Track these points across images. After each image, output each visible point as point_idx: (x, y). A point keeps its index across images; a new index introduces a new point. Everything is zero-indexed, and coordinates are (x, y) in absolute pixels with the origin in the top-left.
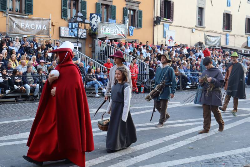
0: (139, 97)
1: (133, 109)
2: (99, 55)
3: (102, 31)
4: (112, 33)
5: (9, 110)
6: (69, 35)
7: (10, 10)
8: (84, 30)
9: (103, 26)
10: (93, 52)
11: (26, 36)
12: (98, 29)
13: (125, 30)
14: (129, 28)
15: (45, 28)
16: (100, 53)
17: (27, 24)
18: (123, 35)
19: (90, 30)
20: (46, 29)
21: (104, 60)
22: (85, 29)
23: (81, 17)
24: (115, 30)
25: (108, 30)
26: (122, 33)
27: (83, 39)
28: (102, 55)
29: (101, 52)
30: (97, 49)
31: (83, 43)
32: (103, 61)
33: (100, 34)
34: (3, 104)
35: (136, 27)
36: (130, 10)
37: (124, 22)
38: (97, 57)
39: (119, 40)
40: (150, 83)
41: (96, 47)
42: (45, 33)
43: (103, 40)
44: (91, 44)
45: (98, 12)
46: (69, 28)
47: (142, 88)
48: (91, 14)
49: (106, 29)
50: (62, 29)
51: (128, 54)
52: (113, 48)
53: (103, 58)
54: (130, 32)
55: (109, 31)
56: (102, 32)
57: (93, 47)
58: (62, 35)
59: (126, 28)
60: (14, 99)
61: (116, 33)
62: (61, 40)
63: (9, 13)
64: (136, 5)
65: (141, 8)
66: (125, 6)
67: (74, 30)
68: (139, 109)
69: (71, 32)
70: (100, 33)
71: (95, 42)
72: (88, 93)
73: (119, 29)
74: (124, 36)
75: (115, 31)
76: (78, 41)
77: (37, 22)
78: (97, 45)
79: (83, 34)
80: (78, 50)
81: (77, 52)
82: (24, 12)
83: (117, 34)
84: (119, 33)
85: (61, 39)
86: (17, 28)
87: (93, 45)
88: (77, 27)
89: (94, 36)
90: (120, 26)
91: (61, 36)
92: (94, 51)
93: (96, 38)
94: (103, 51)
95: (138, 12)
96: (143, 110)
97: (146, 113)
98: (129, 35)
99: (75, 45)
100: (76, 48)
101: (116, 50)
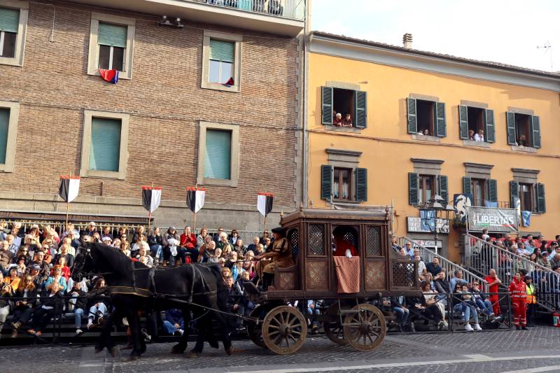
2: (471, 259)
3: (475, 221)
4: (493, 223)
6: (421, 229)
7: (335, 197)
9: (477, 212)
10: (462, 255)
12: (468, 217)
13: (515, 217)
14: (521, 213)
16: (474, 256)
18: (512, 225)
19: (455, 220)
22: (447, 219)
23: (439, 201)
24: (498, 218)
26: (510, 222)
28: (477, 260)
30: (469, 249)
31: (444, 240)
32: (480, 270)
33: (472, 226)
35: (534, 211)
36: (521, 184)
37: (512, 205)
38: (469, 263)
39: (506, 234)
41: (466, 246)
43: (479, 235)
44: (458, 242)
45: (466, 192)
46: (422, 219)
47: (554, 317)
48: (456, 196)
49: (482, 216)
50: (410, 220)
52: (495, 248)
53: (480, 265)
54: (525, 221)
55: (487, 219)
56: (475, 223)
57: (462, 246)
58: (411, 229)
59: (516, 215)
61: (499, 222)
62: (409, 237)
63: (334, 202)
64: (532, 176)
65: (540, 179)
66: (512, 179)
67: (429, 222)
69: (425, 225)
70: (473, 224)
71: (464, 239)
72: (456, 323)
73: (504, 217)
74: (514, 227)
75: (498, 220)
76: (436, 239)
78: (468, 244)
79: (444, 227)
80: (436, 253)
82: (354, 199)
83: (501, 225)
84: (505, 222)
85: (409, 235)
87: (462, 243)
88: (434, 217)
89: (463, 230)
90: (506, 211)
91: (409, 230)
92: (464, 253)
93: (466, 233)
94: (479, 254)
95: (536, 187)
98: (523, 226)
99: (431, 244)
100: (434, 248)
101: (502, 251)
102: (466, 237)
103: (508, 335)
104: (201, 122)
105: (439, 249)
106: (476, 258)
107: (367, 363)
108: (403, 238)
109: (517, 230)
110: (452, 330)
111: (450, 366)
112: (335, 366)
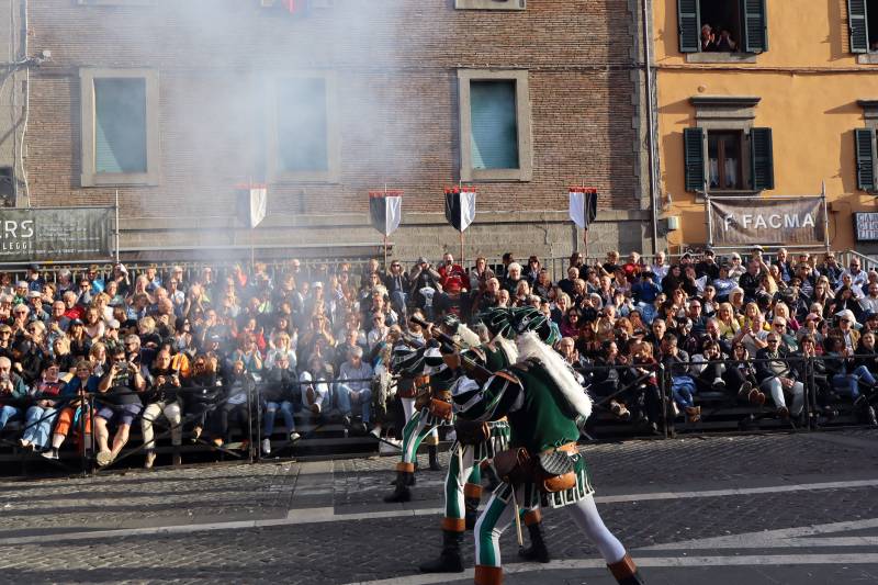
5: (725, 456)
7: (713, 186)
15: (811, 222)
17: (760, 217)
20: (813, 225)
42: (812, 235)
50: (861, 217)
58: (862, 235)
60: (735, 424)
63: (710, 194)
77: (788, 207)
82: (748, 186)
85: (859, 247)
91: (859, 239)
104: (459, 71)
108: (848, 252)
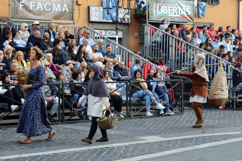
0: (217, 117)
1: (209, 137)
2: (150, 49)
4: (172, 13)
5: (15, 138)
6: (103, 18)
8: (127, 10)
9: (157, 3)
10: (141, 45)
11: (37, 22)
12: (148, 8)
13: (192, 8)
14: (198, 4)
15: (67, 9)
16: (152, 46)
17: (40, 4)
18: (188, 16)
19: (136, 10)
20: (68, 11)
21: (159, 58)
22: (129, 9)
24: (176, 9)
25: (164, 10)
26: (187, 13)
27: (125, 24)
28: (155, 49)
29: (154, 45)
30: (148, 39)
31: (124, 31)
33: (152, 16)
34: (5, 127)
35: (209, 3)
38: (147, 52)
39: (183, 24)
40: (234, 93)
41: (146, 36)
42: (67, 16)
43: (157, 25)
44: (138, 32)
46: (104, 8)
49: (162, 7)
50: (92, 9)
51: (198, 47)
52: (172, 38)
53: (157, 54)
54: (201, 11)
55: (166, 10)
57: (141, 36)
58: (93, 19)
59: (193, 6)
61: (177, 13)
62: (91, 27)
67: (110, 11)
68: (218, 136)
69: (106, 15)
70: (152, 14)
71: (143, 29)
72: (134, 110)
73: (182, 8)
74: (190, 18)
75: (176, 11)
76: (117, 29)
78: (148, 34)
79: (125, 17)
80: (117, 43)
81: (116, 45)
83: (178, 16)
84: (182, 12)
85: (91, 25)
86: (24, 10)
87: (141, 33)
88: (116, 6)
89: (143, 20)
90: (184, 2)
91: (91, 20)
92: (143, 43)
93: (146, 23)
94: (158, 43)
96: (224, 139)
97: (230, 143)
98: (199, 17)
99: (113, 34)
100: (115, 39)
101: (178, 41)
102: (146, 27)
103: (180, 118)
105: (120, 39)
106: (154, 48)
107: (48, 150)
108: (85, 27)
109: (193, 21)
110: (130, 116)
111: (127, 147)
112: (15, 154)
